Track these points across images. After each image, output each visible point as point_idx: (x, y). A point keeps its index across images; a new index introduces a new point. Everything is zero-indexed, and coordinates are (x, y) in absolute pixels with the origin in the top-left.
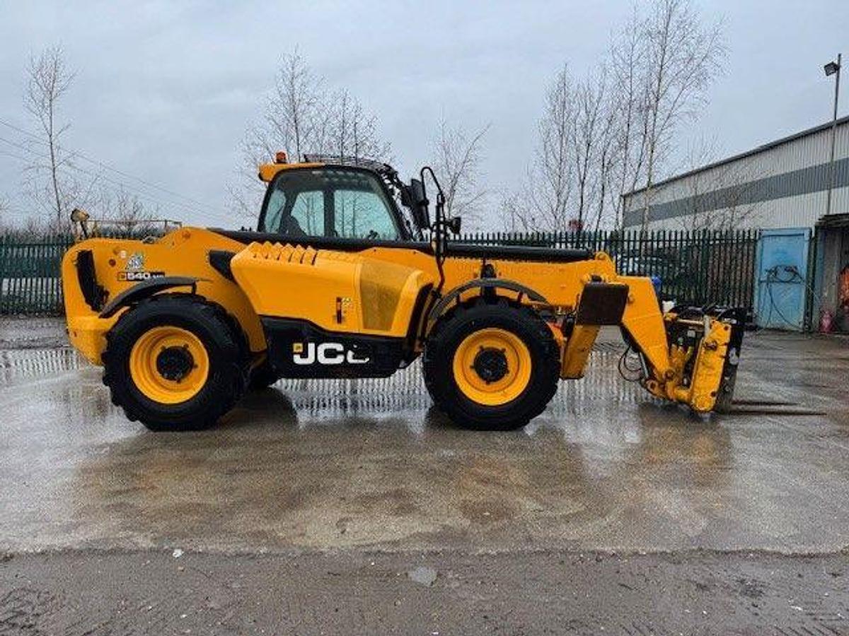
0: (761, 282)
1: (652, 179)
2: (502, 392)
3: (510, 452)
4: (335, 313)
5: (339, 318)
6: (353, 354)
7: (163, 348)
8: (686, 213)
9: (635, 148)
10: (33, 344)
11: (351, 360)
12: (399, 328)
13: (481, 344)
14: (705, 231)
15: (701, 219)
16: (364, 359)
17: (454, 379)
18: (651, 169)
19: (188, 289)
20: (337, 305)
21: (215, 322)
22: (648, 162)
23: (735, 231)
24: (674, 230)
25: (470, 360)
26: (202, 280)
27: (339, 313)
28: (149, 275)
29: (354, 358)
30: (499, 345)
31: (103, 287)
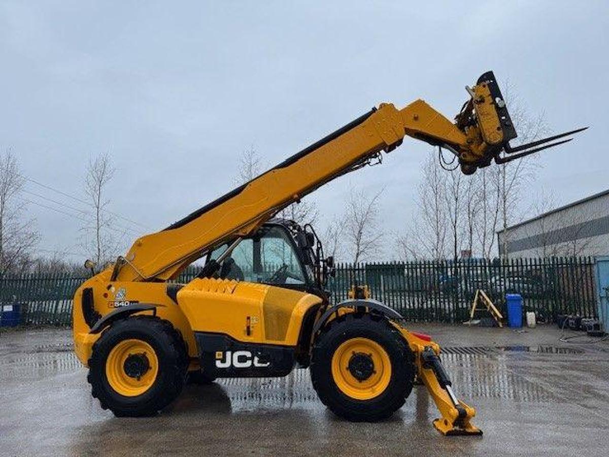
0: (601, 298)
1: (507, 221)
2: (371, 389)
3: (374, 442)
4: (245, 328)
5: (249, 333)
6: (258, 359)
7: (130, 355)
8: (538, 246)
9: (492, 201)
10: (67, 348)
11: (257, 364)
12: (291, 339)
13: (353, 350)
14: (553, 258)
15: (549, 250)
16: (266, 363)
17: (333, 379)
18: (505, 214)
19: (151, 313)
20: (247, 321)
21: (164, 335)
22: (503, 209)
23: (578, 258)
24: (528, 258)
25: (346, 364)
26: (160, 305)
27: (248, 328)
28: (129, 303)
29: (259, 362)
30: (367, 351)
31: (98, 312)
